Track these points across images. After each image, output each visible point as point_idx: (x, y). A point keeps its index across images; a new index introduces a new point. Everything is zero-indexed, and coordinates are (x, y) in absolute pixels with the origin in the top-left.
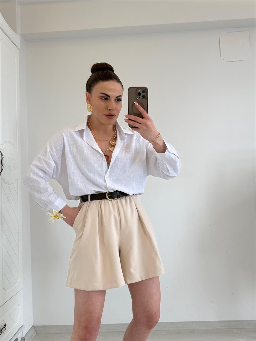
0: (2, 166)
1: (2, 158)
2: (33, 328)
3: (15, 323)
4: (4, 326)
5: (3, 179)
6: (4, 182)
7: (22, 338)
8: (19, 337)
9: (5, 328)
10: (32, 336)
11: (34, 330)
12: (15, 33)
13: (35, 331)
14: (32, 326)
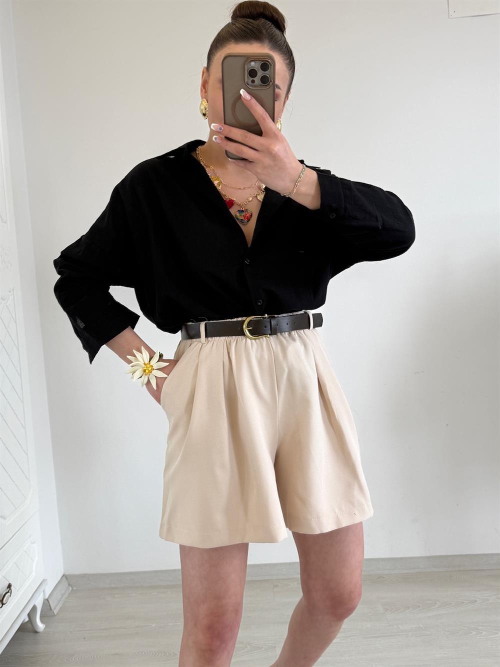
2: (64, 579)
3: (28, 578)
4: (8, 588)
7: (44, 602)
8: (39, 602)
9: (9, 594)
10: (63, 596)
11: (67, 585)
13: (69, 585)
14: (61, 576)
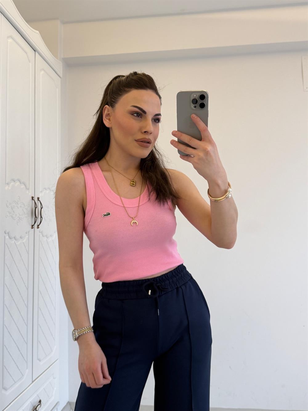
0: (41, 217)
1: (41, 208)
2: (68, 404)
3: (50, 399)
4: (39, 402)
5: (42, 232)
6: (42, 235)
9: (39, 406)
12: (56, 59)
13: (71, 408)
14: (67, 402)
